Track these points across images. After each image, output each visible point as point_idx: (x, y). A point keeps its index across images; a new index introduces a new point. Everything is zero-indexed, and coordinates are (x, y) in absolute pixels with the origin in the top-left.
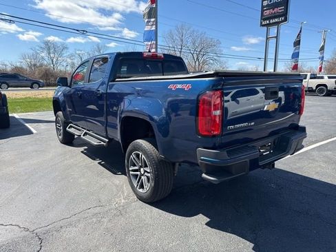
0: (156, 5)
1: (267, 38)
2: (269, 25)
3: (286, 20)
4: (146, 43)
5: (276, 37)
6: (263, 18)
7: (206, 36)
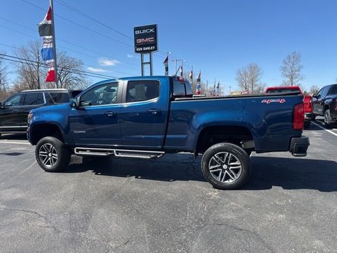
0: (53, 22)
1: (142, 64)
2: (143, 52)
3: (156, 49)
4: (48, 62)
5: (150, 63)
6: (137, 45)
7: (67, 55)
